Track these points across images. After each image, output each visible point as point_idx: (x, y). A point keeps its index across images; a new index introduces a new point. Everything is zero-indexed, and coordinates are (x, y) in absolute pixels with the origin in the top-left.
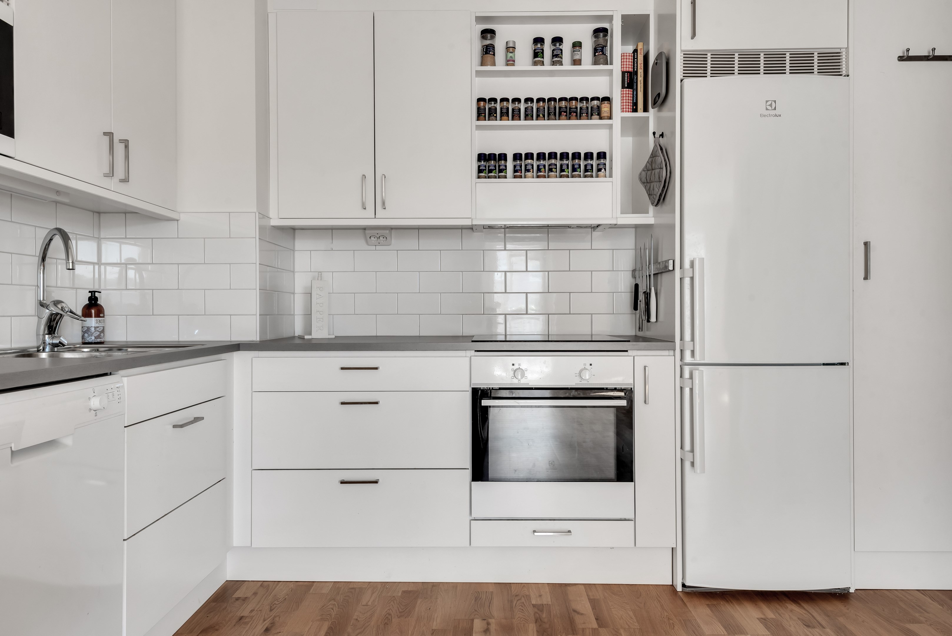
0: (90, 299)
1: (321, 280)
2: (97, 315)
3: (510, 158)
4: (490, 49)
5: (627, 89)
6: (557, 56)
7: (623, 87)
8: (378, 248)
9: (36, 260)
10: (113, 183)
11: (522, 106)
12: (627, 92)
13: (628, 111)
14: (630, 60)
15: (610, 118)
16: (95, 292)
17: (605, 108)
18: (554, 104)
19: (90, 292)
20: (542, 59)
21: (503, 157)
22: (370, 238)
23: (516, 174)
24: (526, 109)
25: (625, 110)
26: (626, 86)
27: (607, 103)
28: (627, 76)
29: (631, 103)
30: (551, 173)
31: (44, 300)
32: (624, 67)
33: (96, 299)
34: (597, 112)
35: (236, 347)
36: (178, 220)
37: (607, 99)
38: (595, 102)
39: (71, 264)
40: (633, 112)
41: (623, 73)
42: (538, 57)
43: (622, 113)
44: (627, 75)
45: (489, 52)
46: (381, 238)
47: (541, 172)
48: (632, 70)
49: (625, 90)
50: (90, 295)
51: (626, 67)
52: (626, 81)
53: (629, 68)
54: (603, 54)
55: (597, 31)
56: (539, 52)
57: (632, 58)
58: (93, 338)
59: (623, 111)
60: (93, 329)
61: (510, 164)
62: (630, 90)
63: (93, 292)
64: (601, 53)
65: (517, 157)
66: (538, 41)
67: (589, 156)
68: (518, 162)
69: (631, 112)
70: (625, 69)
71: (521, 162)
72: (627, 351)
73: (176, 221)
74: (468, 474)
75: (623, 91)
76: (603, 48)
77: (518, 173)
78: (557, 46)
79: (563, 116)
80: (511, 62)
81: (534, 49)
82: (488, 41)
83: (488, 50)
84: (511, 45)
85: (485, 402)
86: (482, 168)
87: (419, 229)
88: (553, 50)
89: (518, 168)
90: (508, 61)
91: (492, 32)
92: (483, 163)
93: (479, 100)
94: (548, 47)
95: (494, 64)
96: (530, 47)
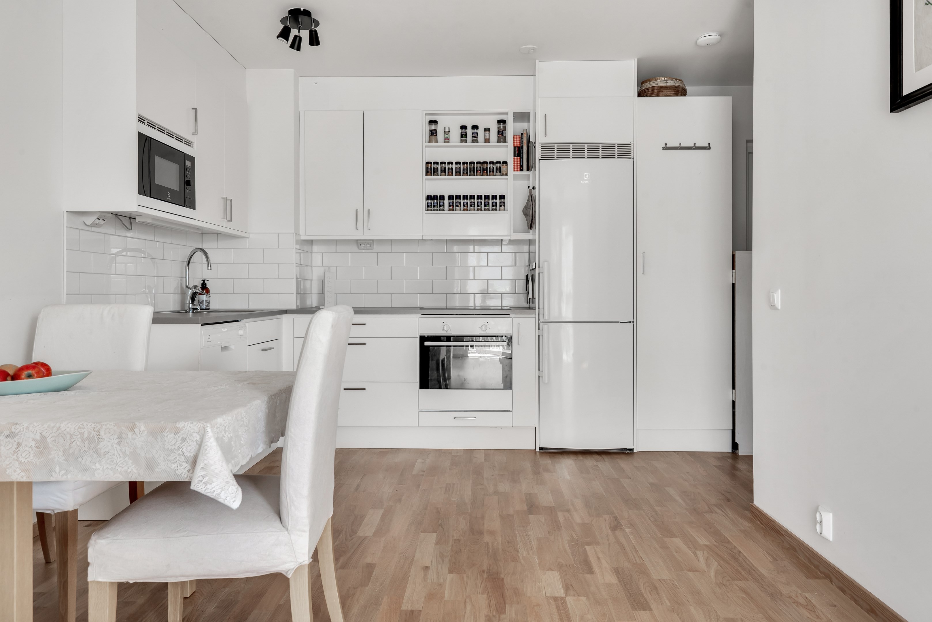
1: (330, 272)
2: (206, 293)
3: (446, 198)
4: (434, 132)
5: (517, 157)
6: (475, 136)
7: (514, 156)
8: (365, 251)
9: (186, 263)
10: (225, 223)
11: (454, 166)
12: (517, 159)
13: (518, 171)
14: (519, 140)
15: (507, 174)
16: (205, 280)
17: (504, 167)
18: (473, 166)
19: (202, 280)
20: (466, 139)
21: (442, 197)
22: (360, 245)
23: (450, 208)
24: (456, 168)
25: (515, 170)
26: (516, 155)
27: (505, 165)
28: (517, 150)
29: (519, 165)
30: (471, 208)
31: (188, 285)
32: (515, 144)
33: (206, 284)
34: (499, 170)
35: (285, 312)
36: (248, 238)
37: (506, 163)
38: (498, 165)
39: (210, 267)
40: (520, 171)
41: (514, 147)
42: (463, 137)
43: (514, 172)
44: (517, 148)
45: (434, 134)
46: (367, 245)
47: (465, 207)
48: (520, 145)
49: (515, 157)
51: (516, 144)
52: (516, 152)
53: (518, 144)
54: (502, 135)
55: (499, 122)
56: (463, 135)
57: (520, 138)
58: (205, 306)
59: (514, 171)
60: (205, 301)
61: (446, 201)
62: (519, 158)
63: (204, 280)
64: (501, 135)
65: (451, 197)
66: (464, 127)
67: (494, 197)
68: (451, 201)
69: (519, 171)
70: (515, 145)
71: (453, 200)
72: (509, 315)
73: (247, 239)
74: (418, 385)
75: (515, 158)
76: (502, 132)
77: (451, 208)
78: (475, 131)
79: (479, 173)
80: (447, 140)
81: (461, 133)
82: (433, 127)
83: (433, 133)
84: (447, 130)
85: (427, 344)
86: (429, 204)
87: (391, 240)
88: (472, 133)
89: (451, 204)
90: (445, 139)
91: (435, 122)
92: (430, 201)
93: (428, 163)
94: (469, 132)
95: (436, 142)
96: (459, 131)
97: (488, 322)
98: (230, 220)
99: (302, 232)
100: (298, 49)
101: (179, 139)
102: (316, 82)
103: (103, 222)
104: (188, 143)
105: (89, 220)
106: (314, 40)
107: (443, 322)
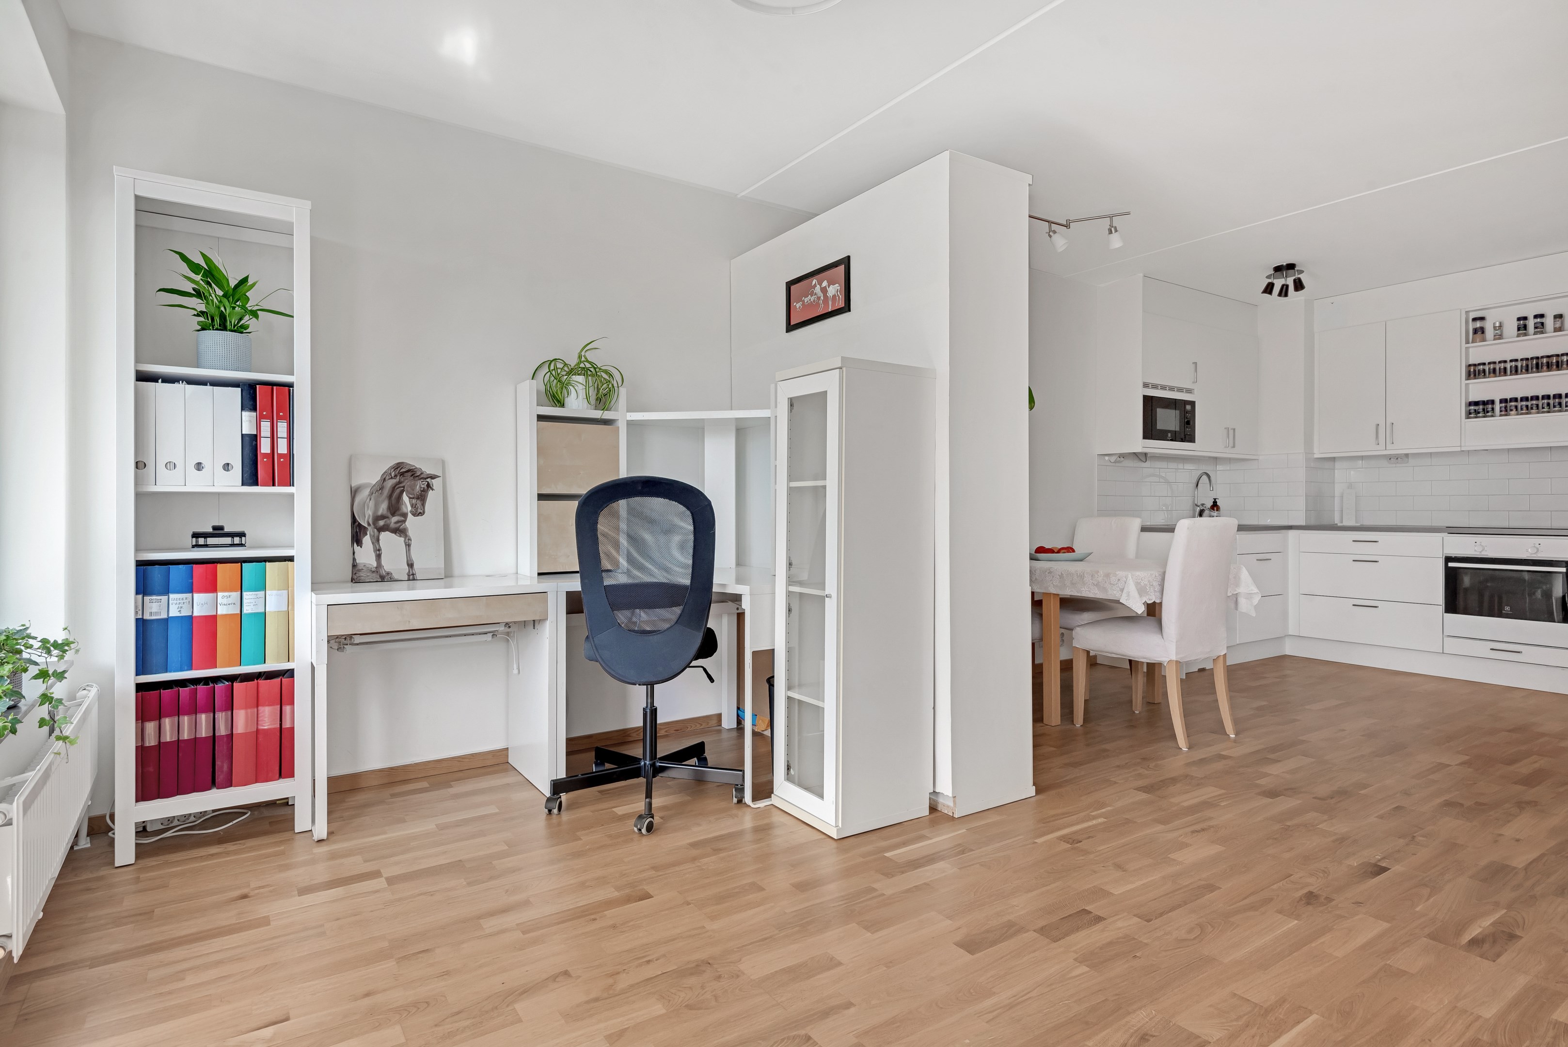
0: (1214, 502)
1: (1351, 489)
2: (1217, 510)
3: (1497, 402)
4: (1479, 330)
6: (1539, 327)
8: (1398, 465)
9: (1195, 486)
10: (1229, 450)
11: (1508, 365)
18: (1535, 361)
20: (1524, 332)
21: (1493, 402)
23: (1502, 413)
24: (1511, 367)
30: (1532, 411)
31: (1197, 503)
33: (1216, 502)
35: (1293, 528)
39: (1212, 489)
42: (1521, 331)
46: (1399, 459)
47: (1524, 410)
50: (1213, 500)
56: (1521, 327)
61: (1497, 406)
63: (1215, 499)
65: (1503, 401)
66: (1523, 318)
68: (1503, 405)
71: (1506, 404)
73: (1257, 461)
74: (1442, 608)
77: (1506, 411)
78: (1539, 320)
79: (1545, 369)
80: (1499, 336)
81: (1518, 326)
82: (1478, 324)
83: (1480, 332)
84: (1497, 324)
85: (1451, 565)
86: (1472, 411)
87: (1431, 453)
88: (1535, 324)
89: (1503, 409)
90: (1494, 336)
91: (1482, 319)
92: (1472, 408)
93: (1470, 365)
94: (1531, 323)
95: (1484, 340)
96: (1515, 324)
97: (1539, 544)
98: (1234, 447)
99: (1316, 451)
100: (1286, 295)
101: (1180, 390)
102: (1332, 302)
103: (1122, 459)
104: (1189, 391)
105: (1113, 459)
106: (1299, 285)
107: (1476, 542)
